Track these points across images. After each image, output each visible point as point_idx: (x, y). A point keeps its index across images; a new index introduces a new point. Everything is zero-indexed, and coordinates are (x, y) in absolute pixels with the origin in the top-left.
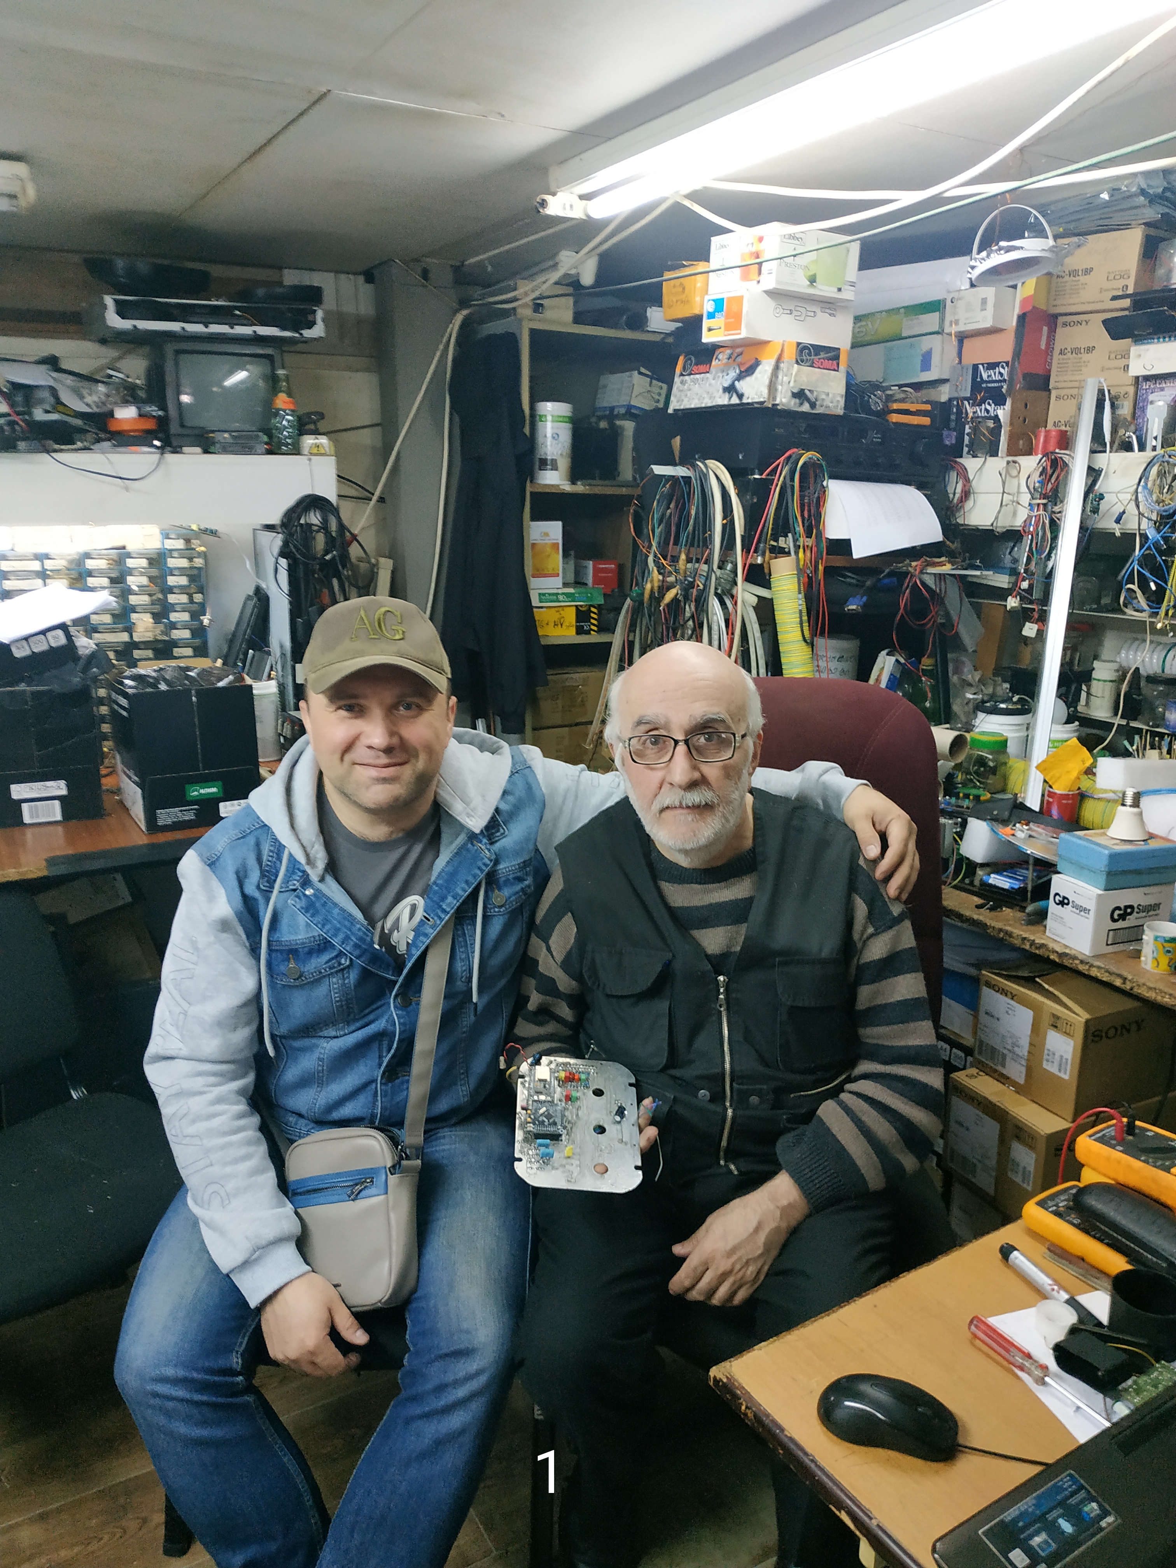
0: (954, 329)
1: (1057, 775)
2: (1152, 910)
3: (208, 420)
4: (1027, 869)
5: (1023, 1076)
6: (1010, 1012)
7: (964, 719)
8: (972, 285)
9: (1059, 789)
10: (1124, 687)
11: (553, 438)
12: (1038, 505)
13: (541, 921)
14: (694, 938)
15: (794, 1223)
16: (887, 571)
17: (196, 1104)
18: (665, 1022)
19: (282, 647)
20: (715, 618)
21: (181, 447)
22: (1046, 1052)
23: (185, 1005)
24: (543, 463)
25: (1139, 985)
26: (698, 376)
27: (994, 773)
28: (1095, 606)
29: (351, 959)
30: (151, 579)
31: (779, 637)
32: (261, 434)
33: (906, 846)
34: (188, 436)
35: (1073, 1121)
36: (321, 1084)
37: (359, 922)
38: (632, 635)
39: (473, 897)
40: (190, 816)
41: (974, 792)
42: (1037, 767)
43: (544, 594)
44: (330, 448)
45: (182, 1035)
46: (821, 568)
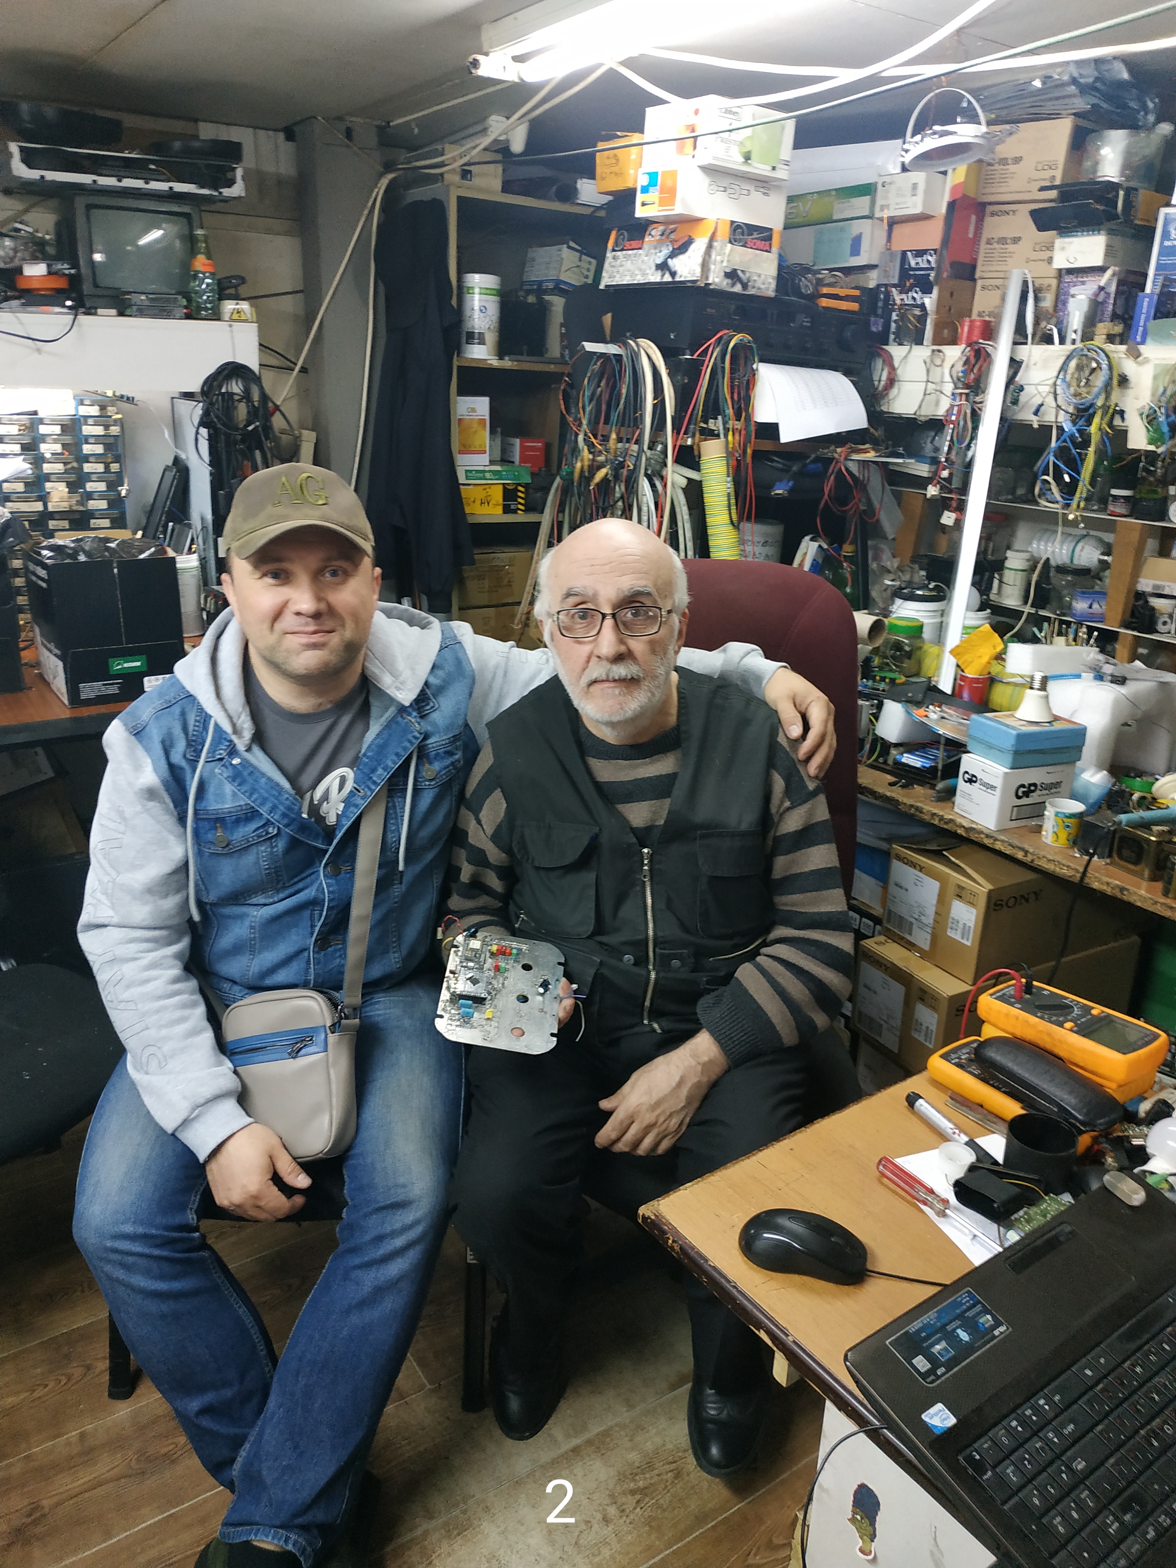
0: (886, 214)
1: (970, 660)
2: (1053, 788)
3: (123, 280)
4: (938, 749)
5: (928, 942)
6: (918, 883)
7: (881, 605)
8: (904, 169)
9: (970, 673)
10: (1035, 577)
11: (481, 311)
12: (961, 394)
13: (471, 796)
14: (619, 812)
15: (714, 1077)
16: (813, 456)
17: (129, 970)
18: (592, 892)
19: (203, 519)
20: (645, 499)
21: (96, 308)
22: (950, 920)
23: (113, 873)
24: (471, 337)
25: (1039, 858)
26: (630, 252)
27: (909, 658)
28: (1010, 497)
29: (279, 828)
30: (64, 446)
31: (708, 520)
32: (179, 297)
33: (826, 726)
34: (103, 296)
35: (974, 984)
36: (253, 951)
37: (287, 792)
38: (560, 515)
39: (404, 769)
40: (114, 690)
41: (892, 675)
42: (951, 652)
43: (471, 471)
44: (252, 314)
45: (112, 903)
46: (749, 451)
